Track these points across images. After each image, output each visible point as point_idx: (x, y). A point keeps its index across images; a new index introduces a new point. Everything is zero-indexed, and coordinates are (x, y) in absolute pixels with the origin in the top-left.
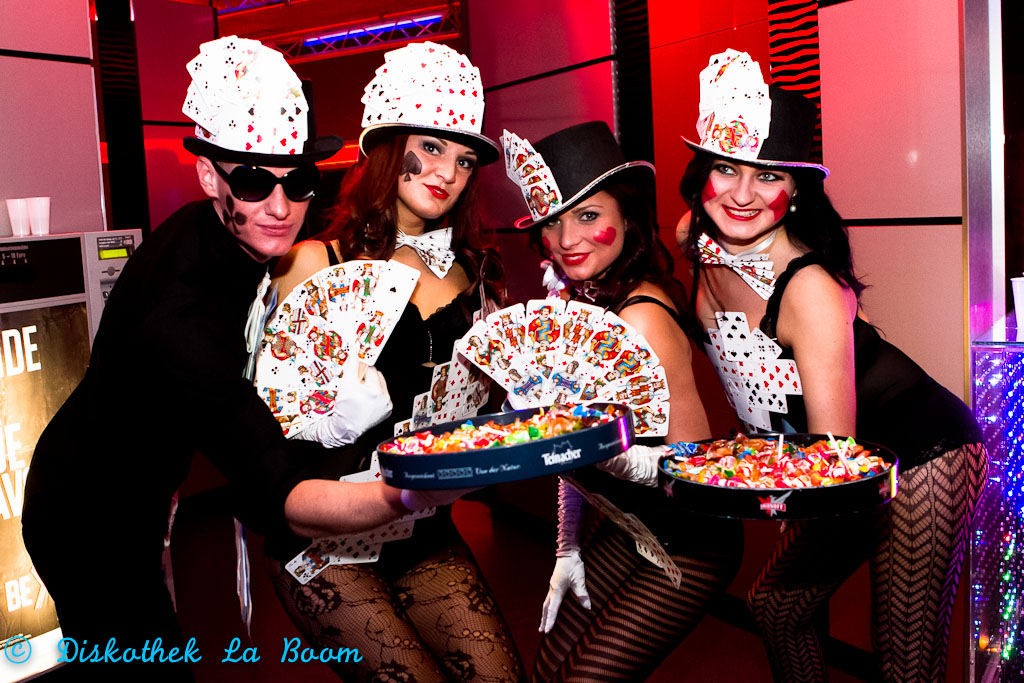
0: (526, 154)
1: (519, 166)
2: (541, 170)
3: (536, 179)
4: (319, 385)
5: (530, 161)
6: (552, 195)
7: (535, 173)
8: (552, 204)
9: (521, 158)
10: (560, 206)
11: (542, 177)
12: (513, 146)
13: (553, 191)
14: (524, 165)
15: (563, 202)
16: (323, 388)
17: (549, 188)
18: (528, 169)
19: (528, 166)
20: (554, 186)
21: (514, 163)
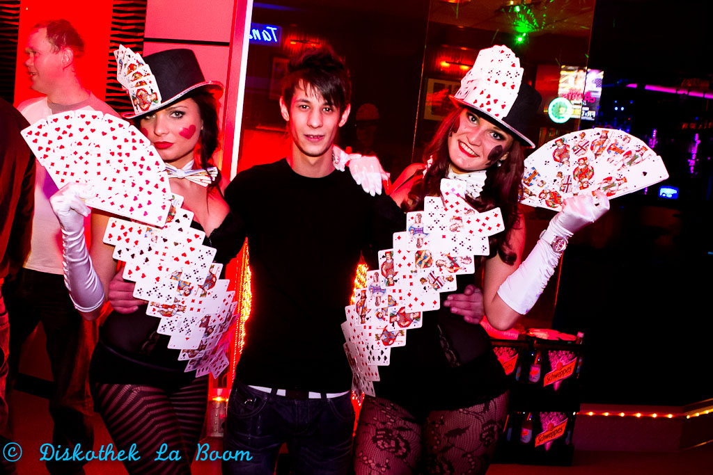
0: (137, 64)
1: (130, 72)
2: (147, 77)
3: (142, 83)
4: (561, 190)
5: (139, 69)
6: (154, 96)
7: (142, 79)
8: (153, 103)
9: (132, 67)
10: (159, 105)
11: (147, 82)
12: (127, 58)
13: (155, 93)
14: (133, 72)
15: (162, 102)
16: (561, 193)
17: (152, 90)
18: (137, 75)
19: (137, 73)
20: (156, 90)
21: (125, 70)
